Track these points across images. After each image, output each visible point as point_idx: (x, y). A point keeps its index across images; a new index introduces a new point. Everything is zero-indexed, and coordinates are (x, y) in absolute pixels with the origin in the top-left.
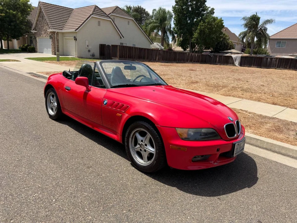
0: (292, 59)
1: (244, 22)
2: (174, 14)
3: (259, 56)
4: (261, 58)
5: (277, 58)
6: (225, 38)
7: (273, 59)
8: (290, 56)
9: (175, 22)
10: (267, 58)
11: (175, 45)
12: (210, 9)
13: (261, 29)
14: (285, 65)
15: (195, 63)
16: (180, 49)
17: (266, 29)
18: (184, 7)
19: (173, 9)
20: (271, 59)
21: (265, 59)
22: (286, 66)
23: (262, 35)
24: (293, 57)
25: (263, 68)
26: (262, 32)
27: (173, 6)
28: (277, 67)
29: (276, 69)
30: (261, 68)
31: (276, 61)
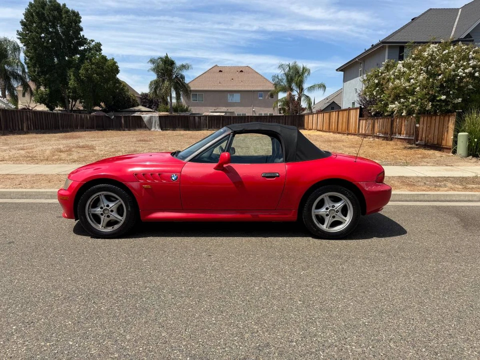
0: (223, 116)
1: (151, 66)
2: (24, 45)
3: (182, 114)
4: (187, 118)
5: (206, 116)
6: (123, 89)
7: (202, 118)
8: (211, 112)
9: (27, 60)
10: (195, 117)
11: (32, 101)
12: (94, 43)
13: (176, 77)
14: (217, 124)
15: (91, 131)
16: (42, 108)
17: (183, 77)
18: (43, 35)
19: (19, 37)
20: (200, 117)
21: (192, 119)
22: (218, 126)
23: (180, 86)
24: (223, 114)
25: (191, 131)
26: (180, 81)
27: (18, 31)
28: (209, 128)
29: (208, 130)
30: (189, 130)
31: (206, 119)
